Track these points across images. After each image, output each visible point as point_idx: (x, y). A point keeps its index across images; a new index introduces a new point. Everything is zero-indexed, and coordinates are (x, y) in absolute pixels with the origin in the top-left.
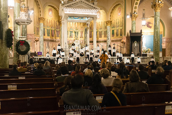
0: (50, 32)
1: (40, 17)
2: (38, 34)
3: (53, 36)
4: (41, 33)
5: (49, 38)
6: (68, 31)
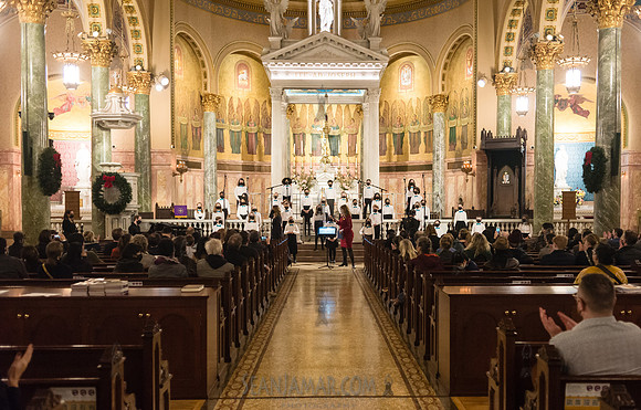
0: (243, 139)
1: (203, 92)
2: (199, 149)
3: (251, 152)
4: (208, 143)
5: (238, 159)
6: (304, 135)
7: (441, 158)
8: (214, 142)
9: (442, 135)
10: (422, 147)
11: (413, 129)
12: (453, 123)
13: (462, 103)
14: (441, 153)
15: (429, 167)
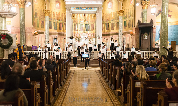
0: (58, 25)
1: (44, 9)
5: (56, 31)
6: (77, 24)
7: (121, 31)
8: (48, 26)
9: (122, 24)
10: (115, 28)
11: (112, 22)
12: (126, 20)
13: (129, 13)
14: (121, 29)
15: (117, 34)
